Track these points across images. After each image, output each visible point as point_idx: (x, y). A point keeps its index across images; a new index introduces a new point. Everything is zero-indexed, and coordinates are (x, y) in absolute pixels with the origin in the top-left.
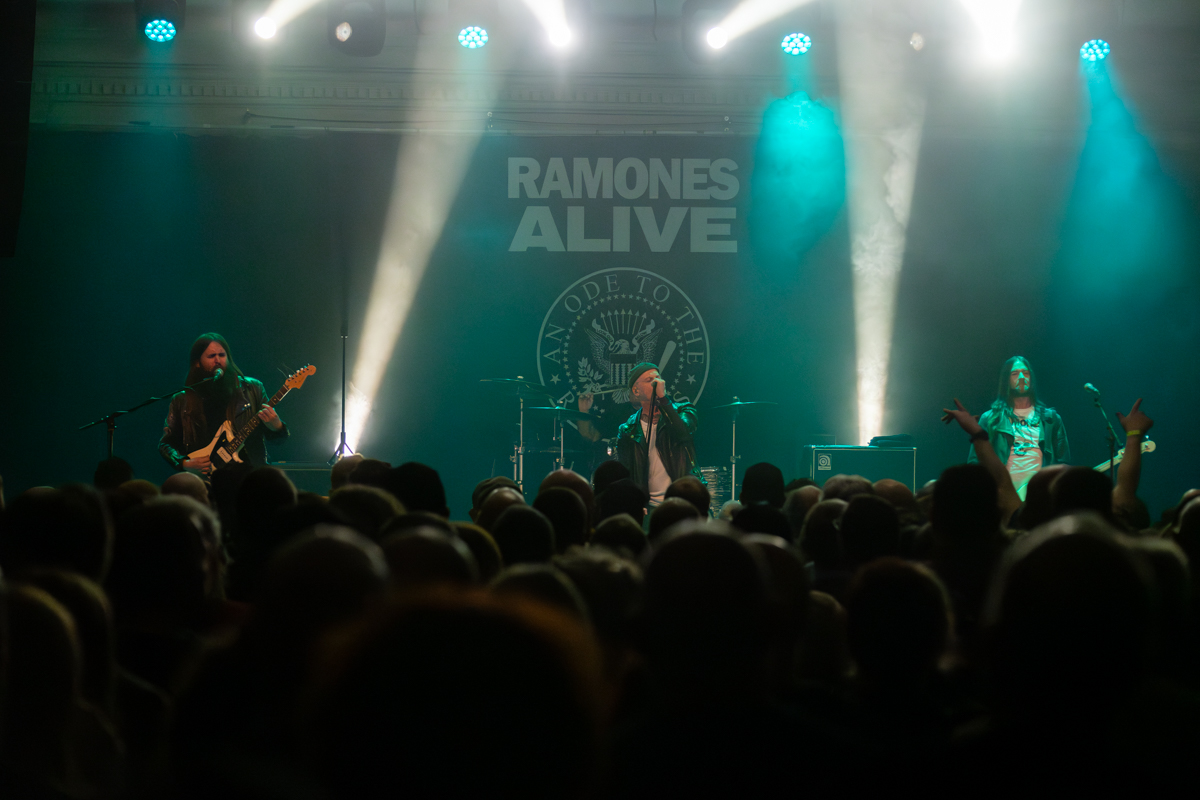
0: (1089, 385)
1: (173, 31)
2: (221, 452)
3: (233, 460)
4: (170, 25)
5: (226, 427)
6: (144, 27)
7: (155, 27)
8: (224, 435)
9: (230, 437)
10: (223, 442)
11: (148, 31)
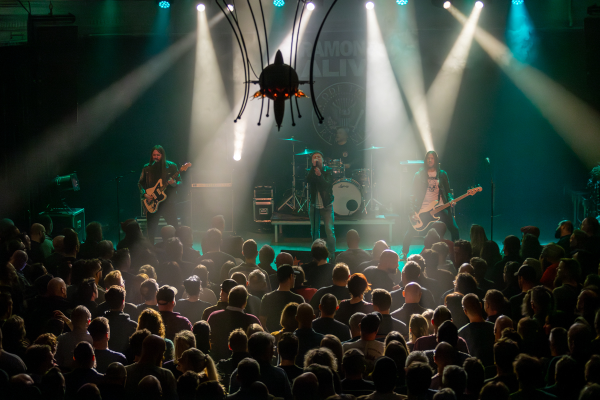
0: (488, 159)
1: (169, 5)
2: (158, 190)
3: (162, 194)
4: (168, 3)
5: (160, 181)
6: (158, 4)
7: (162, 4)
8: (159, 184)
9: (161, 185)
10: (158, 187)
11: (160, 5)
